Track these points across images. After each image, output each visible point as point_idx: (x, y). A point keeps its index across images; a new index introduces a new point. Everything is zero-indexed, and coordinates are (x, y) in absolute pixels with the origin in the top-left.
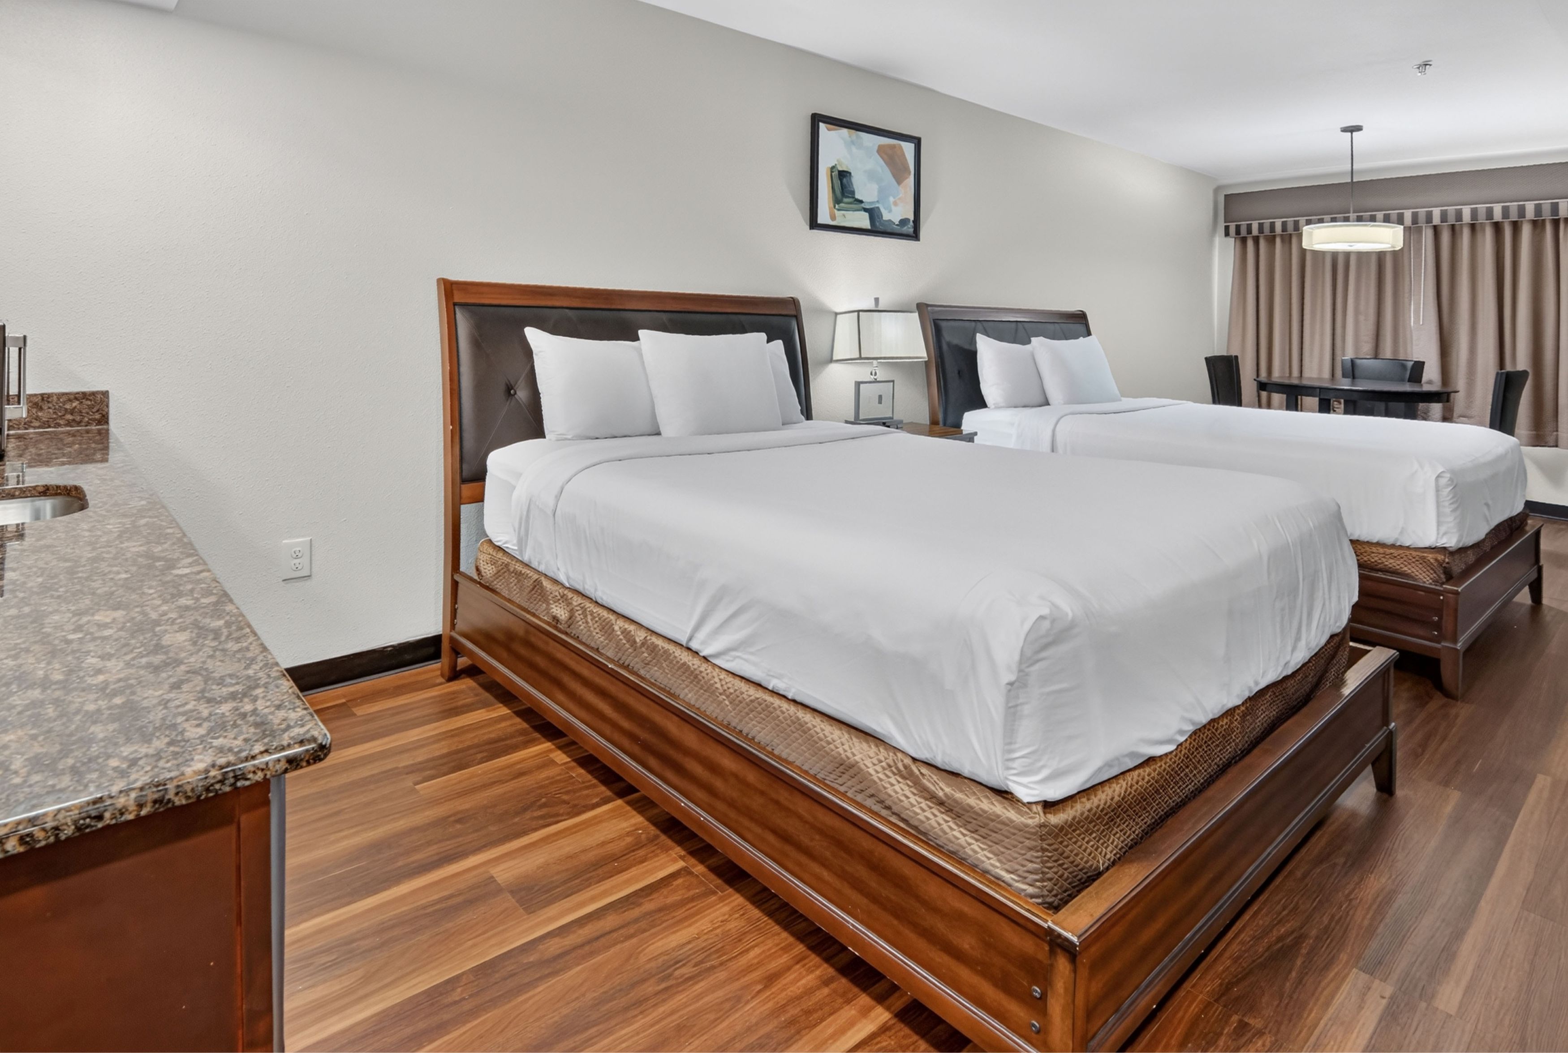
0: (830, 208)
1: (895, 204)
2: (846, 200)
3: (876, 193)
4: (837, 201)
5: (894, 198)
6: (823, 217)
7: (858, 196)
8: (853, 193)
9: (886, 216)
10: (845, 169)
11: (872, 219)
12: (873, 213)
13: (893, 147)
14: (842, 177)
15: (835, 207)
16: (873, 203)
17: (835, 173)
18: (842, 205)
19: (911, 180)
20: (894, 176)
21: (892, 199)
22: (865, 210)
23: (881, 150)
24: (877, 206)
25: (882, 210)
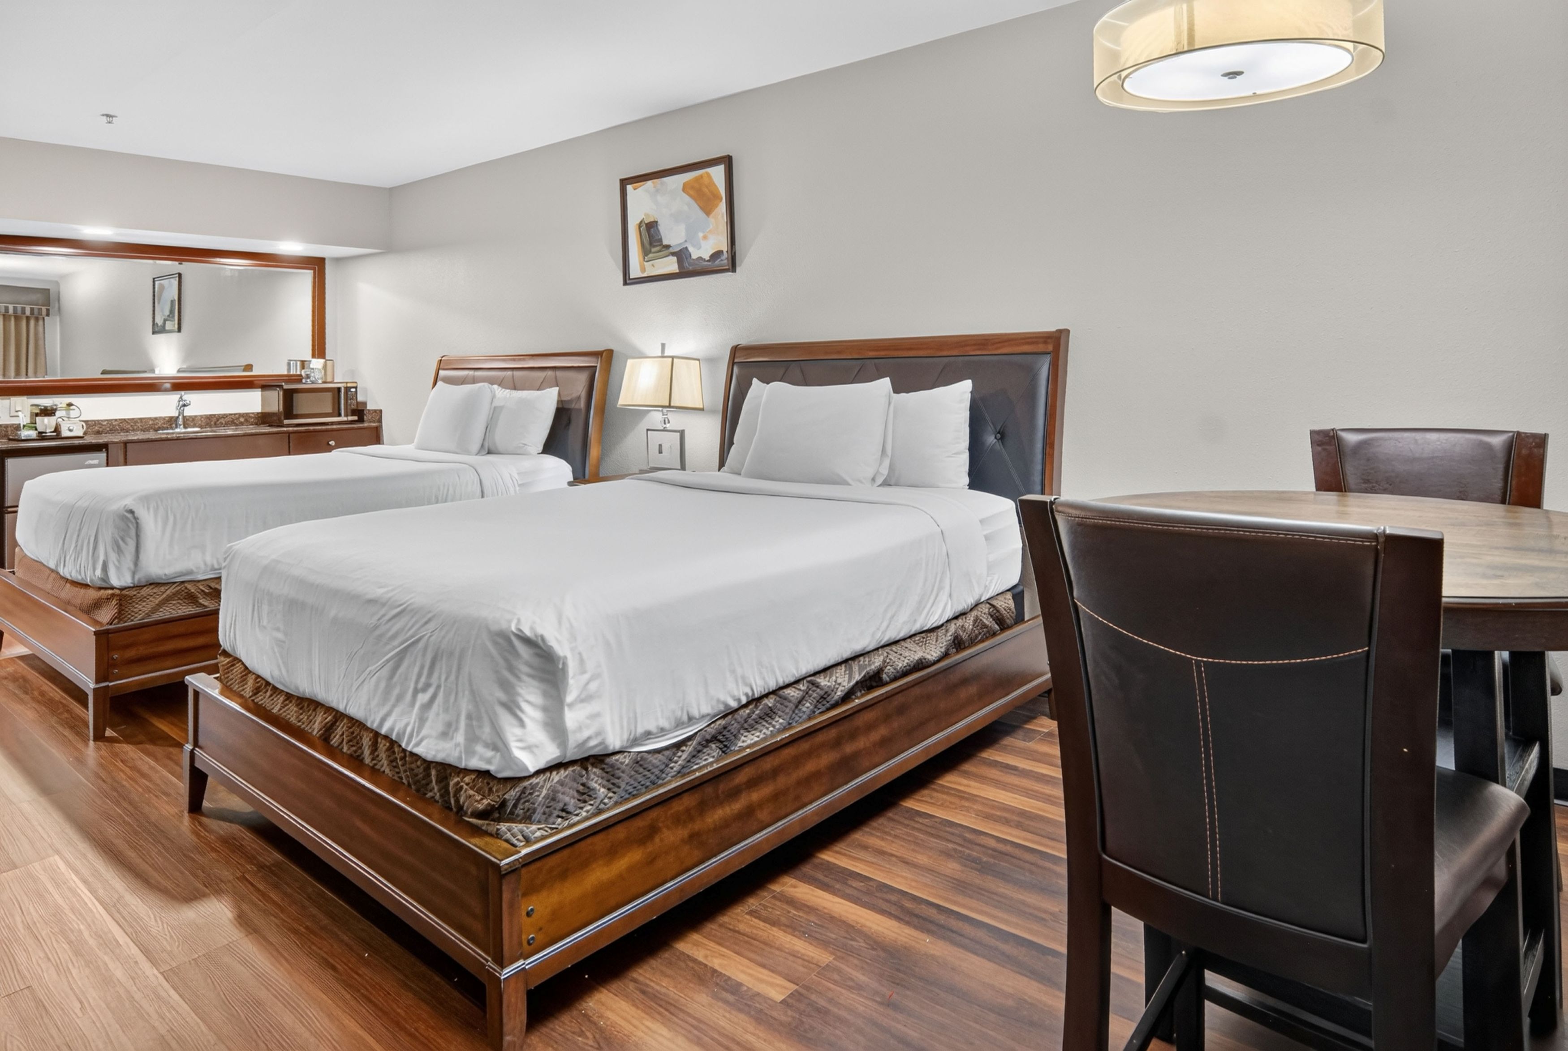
0: (640, 263)
1: (705, 238)
2: (654, 250)
3: (683, 234)
4: (646, 252)
5: (703, 232)
6: (635, 272)
7: (665, 242)
8: (660, 240)
9: (695, 254)
10: (652, 220)
11: (680, 262)
12: (681, 255)
13: (698, 179)
14: (650, 229)
15: (644, 258)
16: (681, 244)
17: (644, 227)
18: (651, 255)
19: (722, 207)
20: (702, 208)
21: (701, 235)
22: (673, 254)
23: (686, 188)
24: (685, 246)
25: (691, 249)
